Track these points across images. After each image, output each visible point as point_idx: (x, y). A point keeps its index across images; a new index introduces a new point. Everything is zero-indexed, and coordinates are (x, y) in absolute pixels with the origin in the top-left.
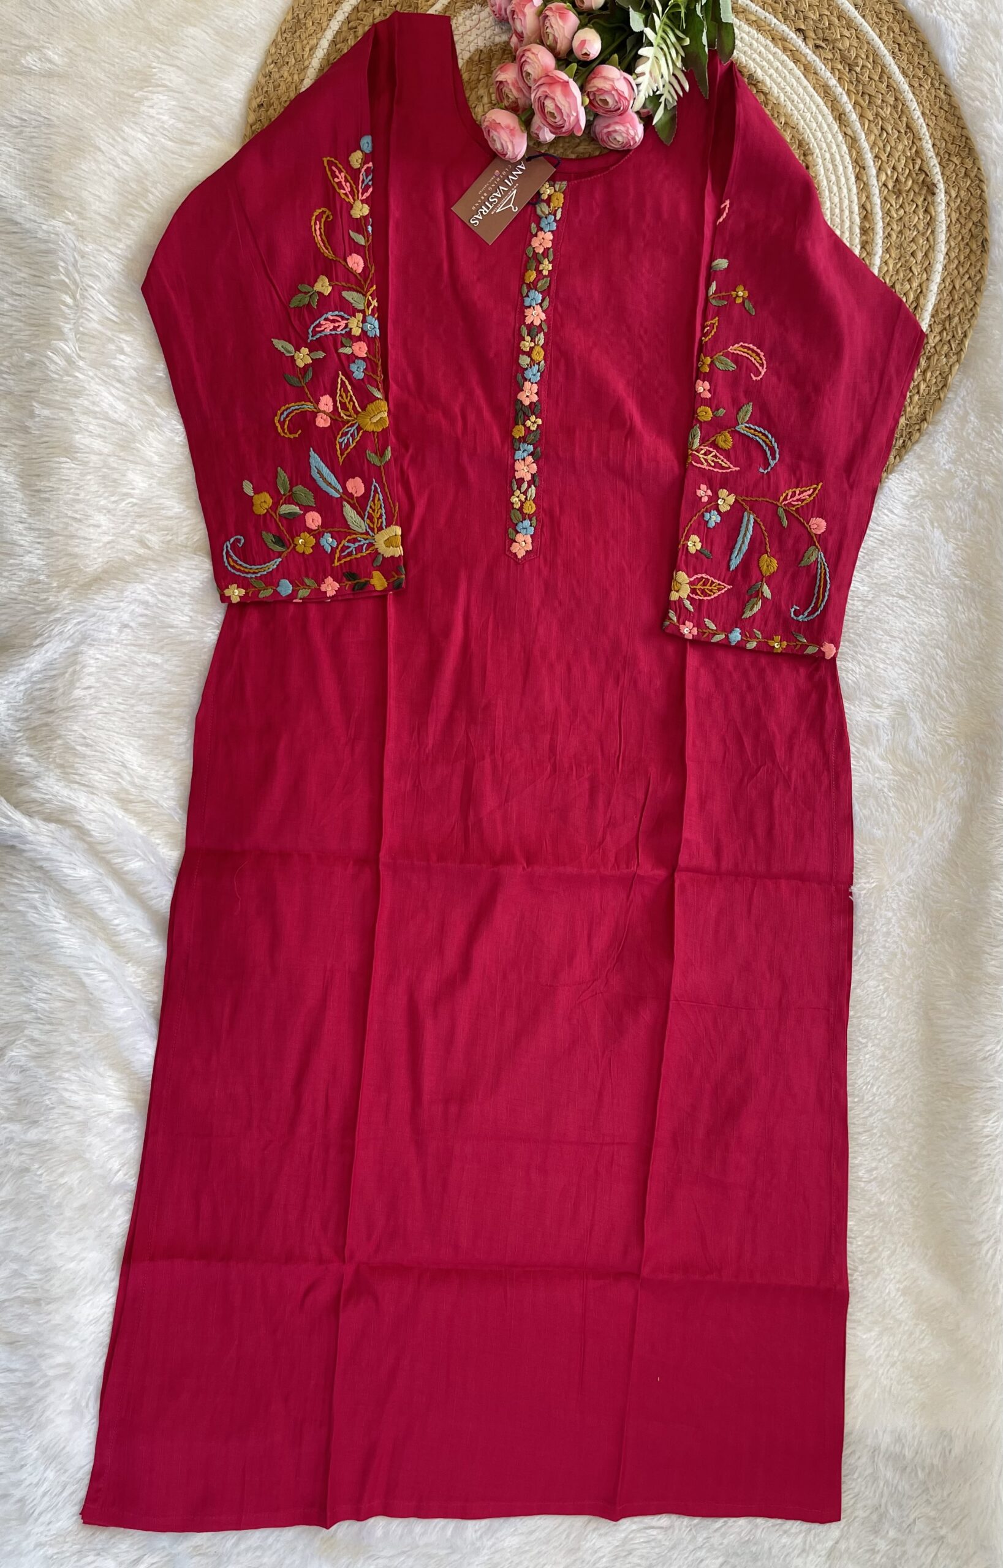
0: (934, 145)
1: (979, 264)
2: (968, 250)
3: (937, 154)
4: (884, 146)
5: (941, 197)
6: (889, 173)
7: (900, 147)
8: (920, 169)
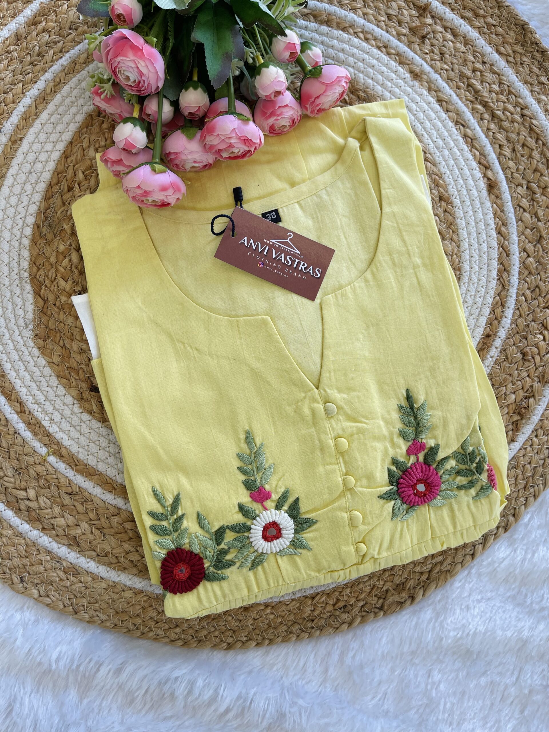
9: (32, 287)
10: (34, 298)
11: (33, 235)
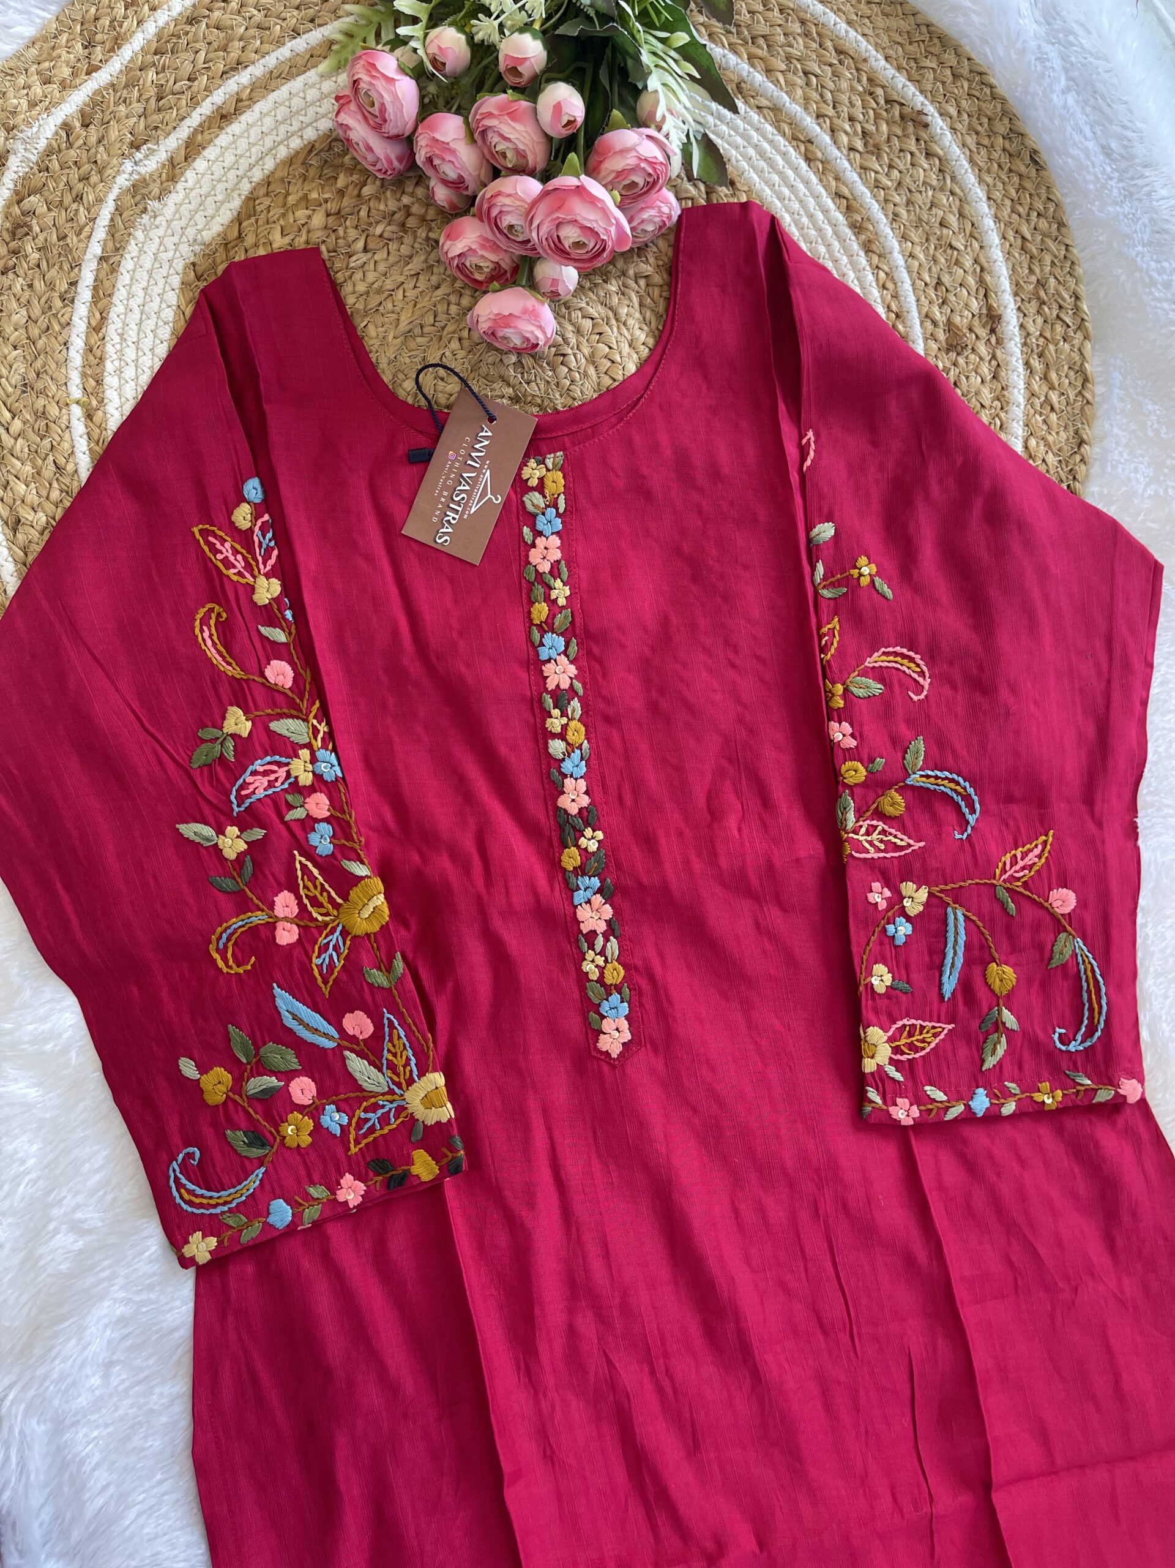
0: (887, 58)
1: (1043, 191)
2: (1016, 179)
3: (899, 68)
4: (822, 96)
5: (939, 124)
6: (848, 128)
7: (844, 85)
8: (887, 102)
9: (241, 207)
10: (232, 221)
11: (297, 153)
